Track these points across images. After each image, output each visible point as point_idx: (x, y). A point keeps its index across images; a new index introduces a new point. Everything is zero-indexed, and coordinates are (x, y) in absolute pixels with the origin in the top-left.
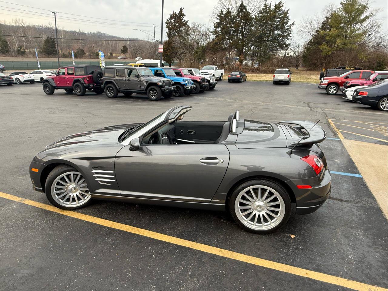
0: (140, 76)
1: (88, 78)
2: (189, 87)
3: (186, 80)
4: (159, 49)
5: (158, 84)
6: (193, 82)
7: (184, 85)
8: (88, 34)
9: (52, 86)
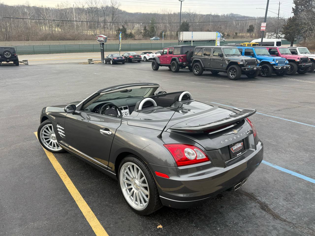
0: (224, 55)
1: (182, 57)
2: (279, 67)
3: (277, 60)
4: (261, 28)
5: (238, 63)
6: (288, 62)
7: (274, 65)
8: (222, 16)
9: (157, 63)
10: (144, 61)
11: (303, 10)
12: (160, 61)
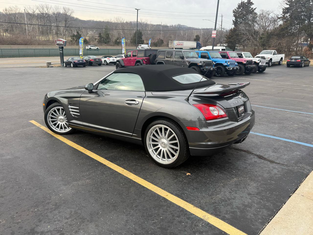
0: (185, 57)
1: (146, 59)
2: (231, 68)
3: (228, 62)
4: (212, 35)
5: (198, 64)
6: (237, 64)
7: (227, 66)
8: (170, 26)
9: (121, 65)
10: (104, 65)
11: (241, 23)
12: (125, 64)
